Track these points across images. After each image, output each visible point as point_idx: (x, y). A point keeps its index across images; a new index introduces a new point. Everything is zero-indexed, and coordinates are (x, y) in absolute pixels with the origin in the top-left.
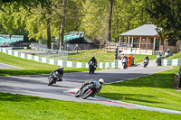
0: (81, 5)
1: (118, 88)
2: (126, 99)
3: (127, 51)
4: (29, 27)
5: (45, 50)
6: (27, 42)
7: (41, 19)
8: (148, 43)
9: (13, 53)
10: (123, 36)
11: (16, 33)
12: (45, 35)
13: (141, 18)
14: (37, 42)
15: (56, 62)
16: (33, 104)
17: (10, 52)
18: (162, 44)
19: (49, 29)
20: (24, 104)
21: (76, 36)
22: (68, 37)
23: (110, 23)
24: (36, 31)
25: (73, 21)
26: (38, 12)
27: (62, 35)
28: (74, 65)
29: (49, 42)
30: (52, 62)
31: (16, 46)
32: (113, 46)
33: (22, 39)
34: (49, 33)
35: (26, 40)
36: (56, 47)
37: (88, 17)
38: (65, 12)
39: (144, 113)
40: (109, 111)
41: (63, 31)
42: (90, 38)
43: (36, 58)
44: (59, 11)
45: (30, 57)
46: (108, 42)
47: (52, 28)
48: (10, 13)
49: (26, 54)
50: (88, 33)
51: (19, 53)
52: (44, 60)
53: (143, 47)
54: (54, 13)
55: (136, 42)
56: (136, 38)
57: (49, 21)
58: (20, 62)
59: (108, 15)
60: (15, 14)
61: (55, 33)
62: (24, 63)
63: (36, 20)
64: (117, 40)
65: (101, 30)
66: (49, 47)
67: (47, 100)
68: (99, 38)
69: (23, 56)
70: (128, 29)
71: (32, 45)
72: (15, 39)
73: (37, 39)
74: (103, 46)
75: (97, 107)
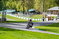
1: (46, 27)
2: (49, 31)
3: (49, 15)
4: (17, 7)
5: (22, 14)
7: (21, 5)
8: (56, 12)
9: (12, 15)
10: (48, 10)
11: (13, 9)
12: (22, 10)
13: (54, 4)
14: (20, 12)
15: (26, 18)
16: (18, 32)
19: (24, 8)
20: (15, 32)
21: (32, 10)
22: (30, 10)
23: (44, 6)
25: (31, 5)
27: (28, 10)
29: (24, 12)
30: (25, 18)
31: (13, 13)
32: (44, 14)
33: (15, 11)
34: (24, 9)
35: (16, 11)
36: (26, 14)
37: (36, 4)
38: (29, 2)
39: (54, 35)
40: (43, 35)
42: (37, 11)
43: (20, 17)
44: (27, 2)
45: (17, 17)
46: (43, 12)
47: (25, 7)
48: (11, 3)
49: (16, 16)
52: (22, 18)
53: (54, 14)
54: (25, 2)
55: (52, 12)
56: (52, 11)
57: (24, 5)
58: (14, 18)
59: (43, 3)
60: (13, 3)
61: (26, 9)
62: (16, 19)
64: (46, 12)
65: (41, 8)
66: (24, 14)
67: (23, 31)
68: (40, 11)
69: (15, 16)
70: (49, 8)
71: (18, 13)
72: (13, 11)
73: (20, 11)
74: (41, 14)
75: (39, 33)
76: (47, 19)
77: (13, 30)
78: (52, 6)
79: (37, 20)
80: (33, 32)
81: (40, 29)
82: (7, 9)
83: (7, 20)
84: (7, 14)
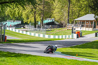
1: (74, 49)
3: (78, 29)
4: (24, 16)
5: (33, 29)
6: (23, 24)
7: (31, 12)
8: (89, 24)
10: (76, 21)
11: (17, 19)
13: (86, 10)
14: (29, 24)
15: (39, 35)
17: (14, 30)
19: (35, 17)
21: (50, 21)
22: (46, 21)
23: (69, 13)
24: (28, 18)
25: (48, 13)
26: (29, 8)
27: (42, 20)
28: (49, 37)
29: (35, 24)
31: (17, 26)
32: (70, 26)
33: (20, 23)
36: (39, 27)
37: (56, 10)
38: (44, 8)
41: (43, 18)
42: (58, 22)
43: (28, 33)
44: (40, 7)
45: (25, 33)
46: (67, 24)
47: (37, 16)
48: (14, 9)
49: (23, 31)
50: (57, 19)
51: (19, 31)
52: (33, 34)
54: (38, 8)
56: (83, 22)
58: (20, 35)
59: (67, 9)
60: (16, 9)
61: (39, 19)
62: (22, 36)
63: (28, 12)
64: (72, 23)
65: (64, 17)
66: (35, 27)
68: (63, 22)
69: (21, 32)
71: (26, 26)
72: (17, 23)
73: (29, 22)
74: (65, 26)
75: (62, 60)
76: (75, 35)
78: (83, 13)
79: (59, 37)
80: (53, 58)
81: (63, 53)
82: (6, 20)
83: (7, 39)
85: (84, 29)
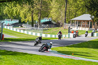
0: (50, 3)
1: (70, 48)
2: (74, 54)
3: (75, 29)
4: (22, 15)
5: (30, 28)
6: (20, 23)
7: (28, 11)
8: (86, 24)
9: (13, 29)
10: (73, 21)
11: (15, 18)
12: (30, 19)
13: (82, 10)
14: (26, 23)
15: (36, 34)
16: (24, 57)
17: (11, 29)
18: (94, 25)
19: (32, 16)
20: (19, 57)
21: (47, 20)
22: (43, 21)
23: (66, 13)
24: (25, 17)
25: (45, 12)
26: (26, 7)
27: (40, 20)
28: (46, 36)
29: (32, 23)
30: (34, 34)
31: (15, 25)
32: (67, 26)
33: (18, 22)
34: (32, 18)
36: (36, 26)
37: (54, 10)
38: (41, 7)
40: (65, 61)
41: (40, 18)
42: (55, 21)
44: (38, 6)
45: (22, 31)
46: (64, 24)
47: (34, 16)
48: (12, 8)
49: (20, 30)
50: (54, 19)
51: (16, 29)
52: (30, 33)
53: (83, 26)
54: (35, 7)
55: (79, 23)
57: (32, 12)
58: (17, 34)
59: (64, 9)
60: (14, 8)
61: (36, 18)
62: (19, 35)
63: (26, 11)
64: (69, 23)
65: (61, 17)
66: (33, 26)
67: (31, 55)
68: (60, 21)
69: (18, 31)
70: (75, 16)
71: (23, 25)
72: (14, 22)
73: (26, 21)
74: (62, 26)
75: (58, 58)
76: (71, 35)
77: (15, 54)
78: (80, 13)
79: (55, 36)
80: (49, 57)
81: (59, 52)
82: (4, 19)
83: (5, 37)
84: (5, 27)
85: (80, 29)
